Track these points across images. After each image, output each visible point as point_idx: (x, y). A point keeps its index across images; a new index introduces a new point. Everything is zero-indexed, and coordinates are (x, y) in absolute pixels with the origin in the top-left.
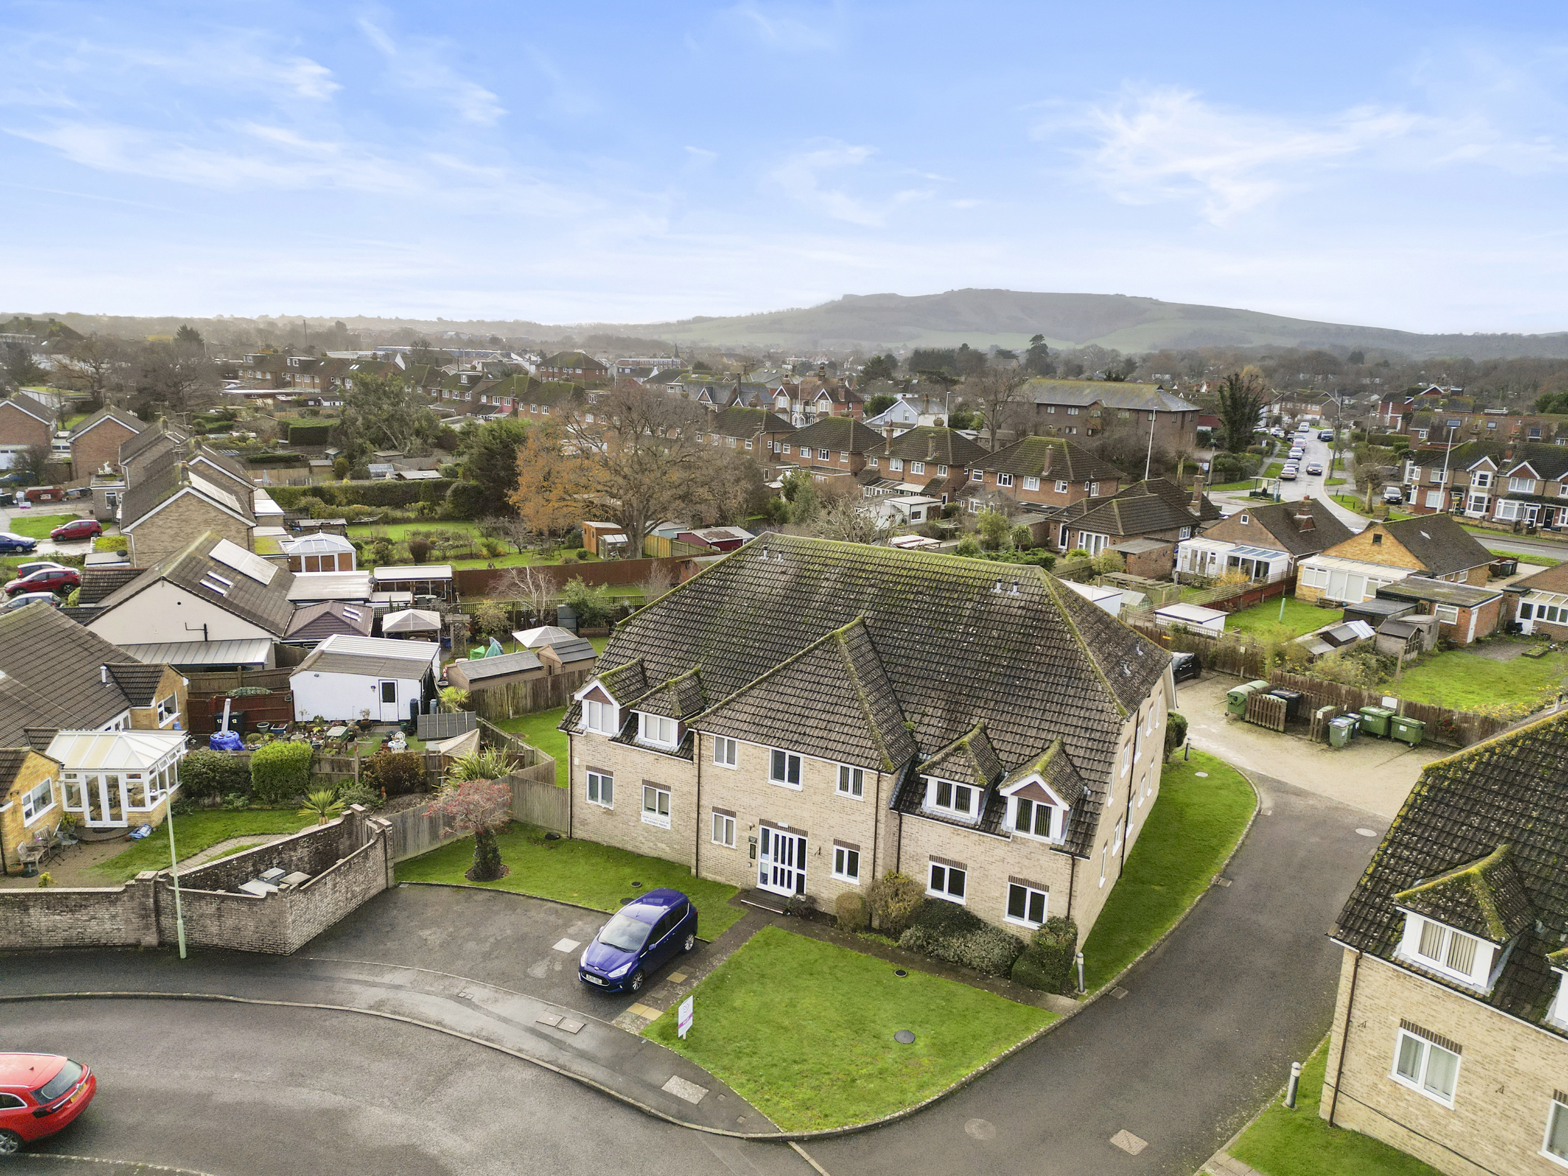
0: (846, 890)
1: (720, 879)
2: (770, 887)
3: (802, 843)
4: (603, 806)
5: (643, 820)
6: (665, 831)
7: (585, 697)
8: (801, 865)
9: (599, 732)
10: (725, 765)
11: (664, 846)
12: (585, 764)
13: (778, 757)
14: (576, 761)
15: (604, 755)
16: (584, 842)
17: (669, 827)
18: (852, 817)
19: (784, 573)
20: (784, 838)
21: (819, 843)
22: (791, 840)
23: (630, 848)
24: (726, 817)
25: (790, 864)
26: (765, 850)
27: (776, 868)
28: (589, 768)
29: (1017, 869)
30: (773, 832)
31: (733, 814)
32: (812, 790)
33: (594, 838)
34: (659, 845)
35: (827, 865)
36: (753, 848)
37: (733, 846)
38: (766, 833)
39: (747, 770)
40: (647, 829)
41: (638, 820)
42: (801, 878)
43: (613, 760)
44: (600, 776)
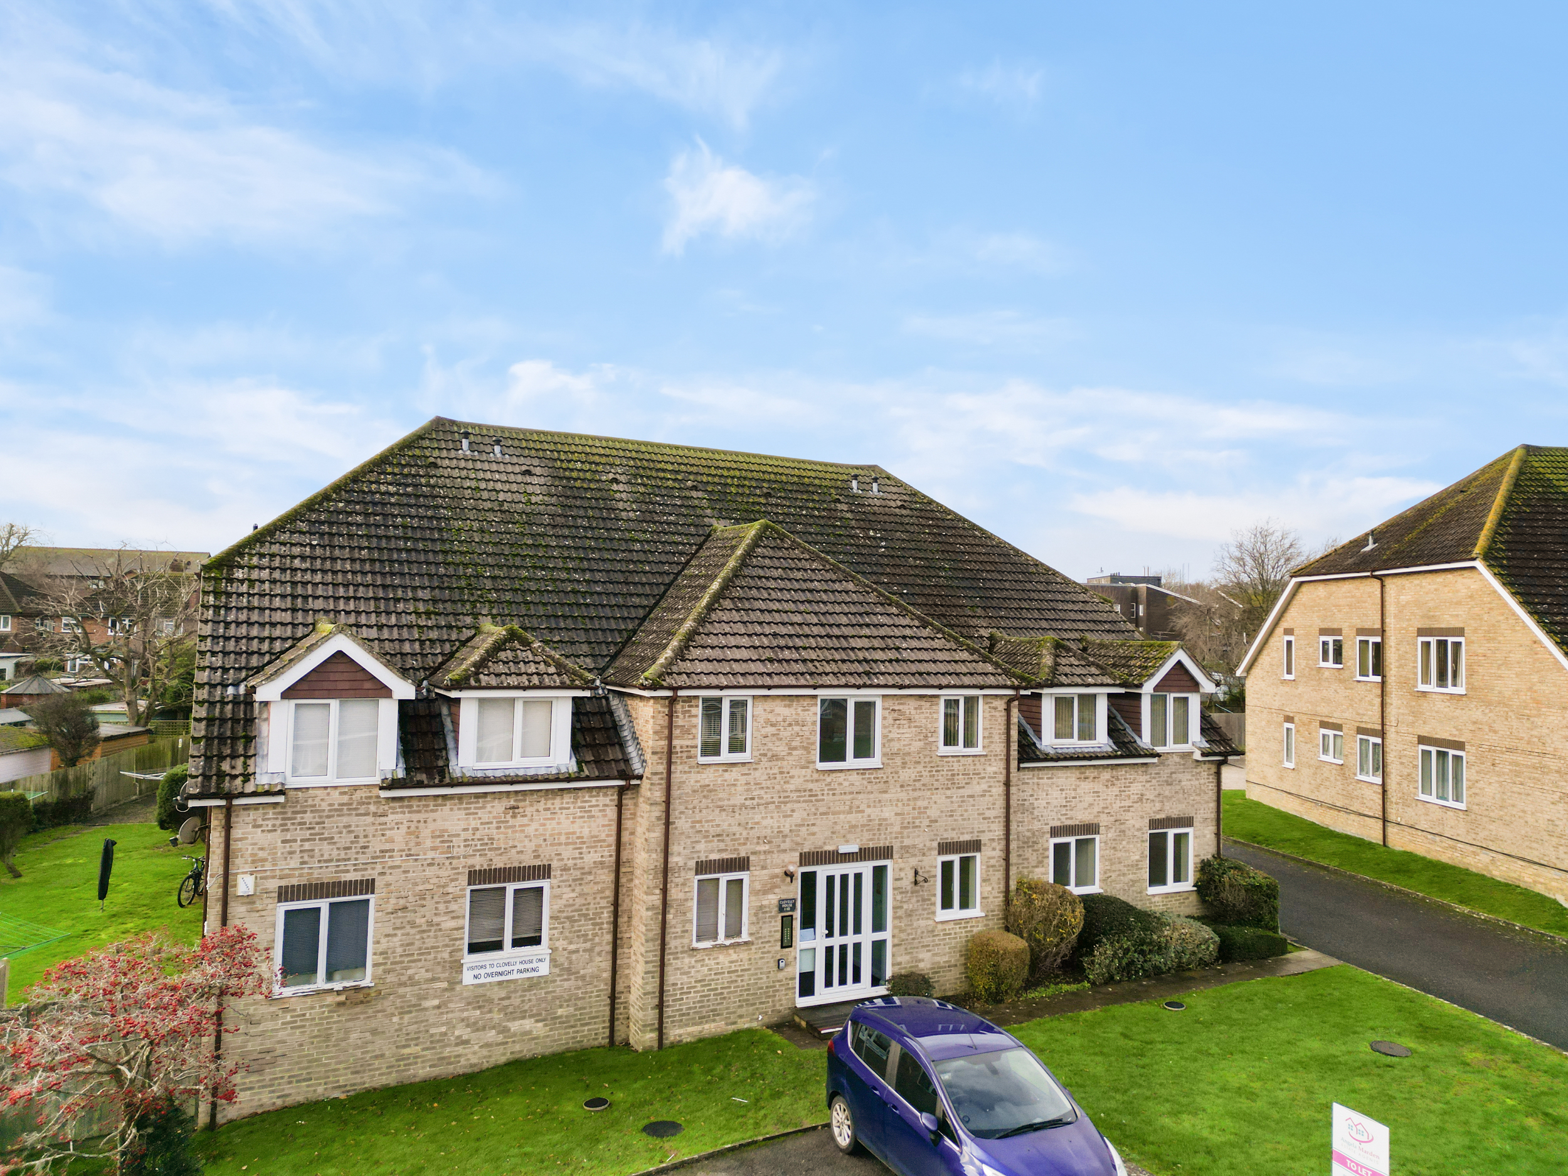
0: (961, 935)
1: (711, 1028)
2: (823, 995)
3: (879, 874)
4: (337, 986)
5: (468, 978)
6: (533, 984)
7: (287, 695)
8: (879, 924)
9: (330, 780)
10: (726, 756)
11: (528, 1024)
12: (273, 885)
13: (833, 712)
14: (244, 884)
15: (345, 839)
16: (258, 1120)
17: (544, 969)
18: (966, 792)
19: (527, 473)
20: (844, 878)
21: (913, 862)
22: (858, 877)
23: (422, 1071)
24: (724, 878)
25: (857, 930)
26: (808, 921)
27: (829, 950)
28: (285, 894)
29: (1158, 806)
30: (822, 872)
31: (742, 864)
32: (898, 761)
33: (299, 1093)
34: (515, 1026)
35: (927, 901)
36: (787, 922)
37: (745, 937)
38: (809, 881)
39: (775, 757)
40: (480, 999)
41: (454, 983)
42: (879, 948)
43: (376, 845)
44: (324, 904)
